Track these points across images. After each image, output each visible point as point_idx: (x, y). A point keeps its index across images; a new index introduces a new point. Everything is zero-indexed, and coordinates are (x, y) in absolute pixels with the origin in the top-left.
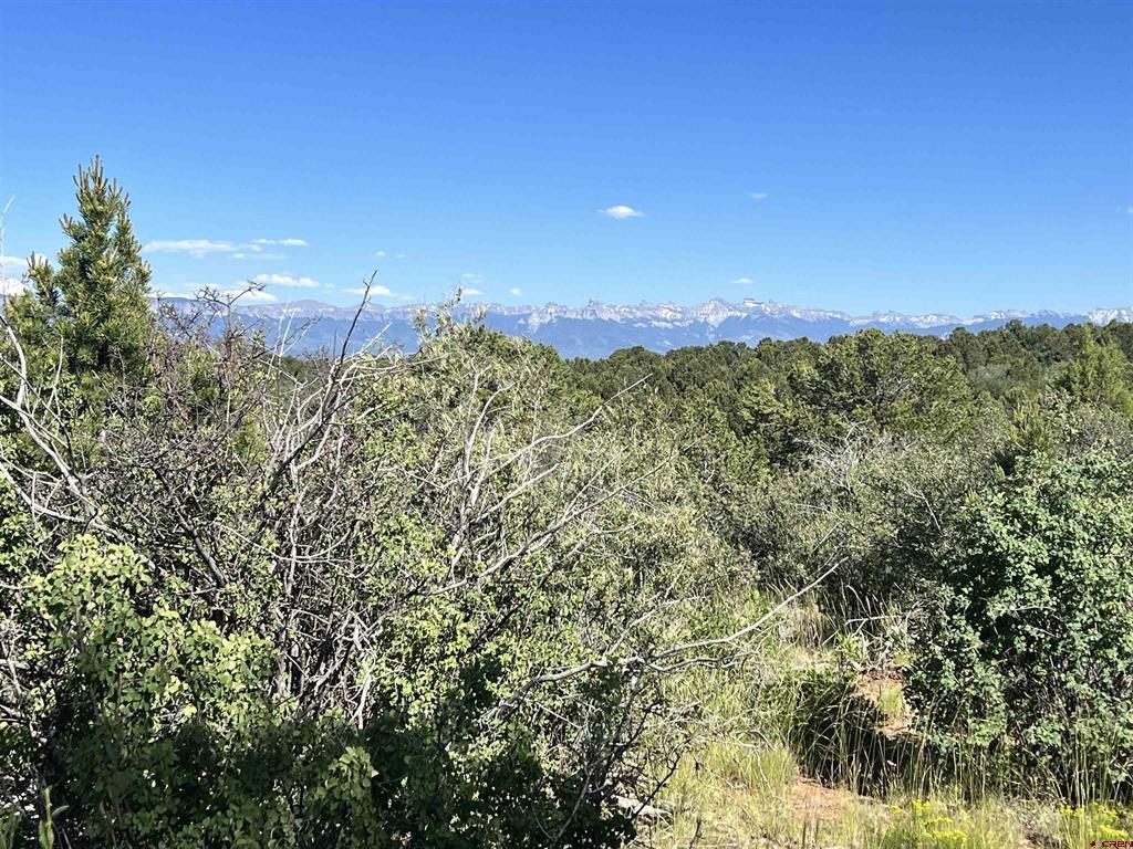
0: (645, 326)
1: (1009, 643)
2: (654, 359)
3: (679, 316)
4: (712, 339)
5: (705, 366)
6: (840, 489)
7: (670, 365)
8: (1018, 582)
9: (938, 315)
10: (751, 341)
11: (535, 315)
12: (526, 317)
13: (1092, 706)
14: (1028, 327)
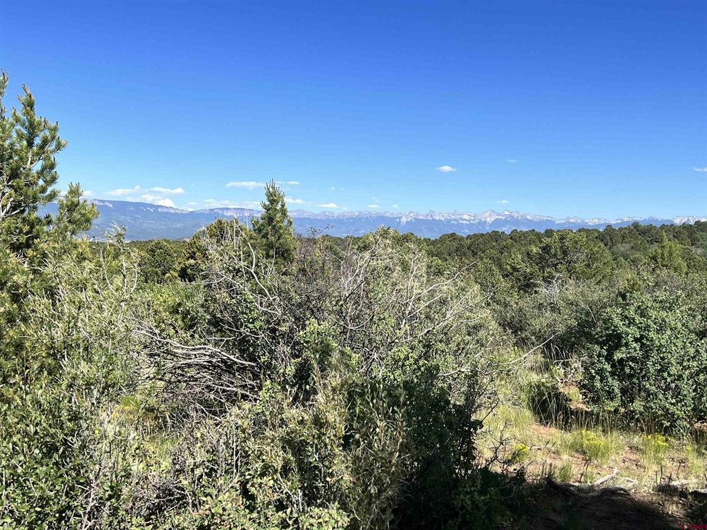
0: (456, 223)
1: (623, 369)
2: (461, 239)
3: (472, 218)
4: (488, 230)
5: (485, 242)
6: (551, 303)
7: (469, 242)
8: (627, 345)
9: (599, 219)
10: (507, 230)
11: (404, 217)
12: (400, 218)
13: (656, 395)
14: (643, 225)
